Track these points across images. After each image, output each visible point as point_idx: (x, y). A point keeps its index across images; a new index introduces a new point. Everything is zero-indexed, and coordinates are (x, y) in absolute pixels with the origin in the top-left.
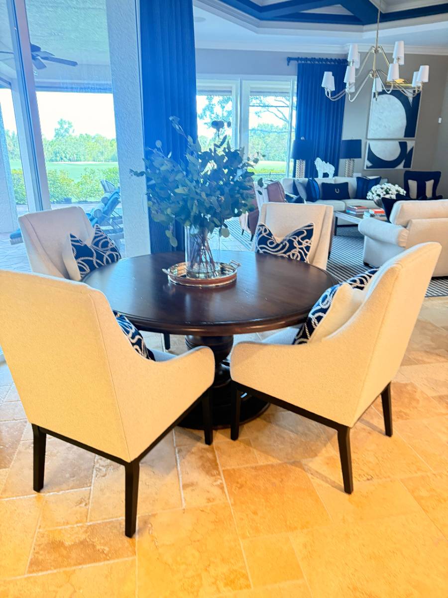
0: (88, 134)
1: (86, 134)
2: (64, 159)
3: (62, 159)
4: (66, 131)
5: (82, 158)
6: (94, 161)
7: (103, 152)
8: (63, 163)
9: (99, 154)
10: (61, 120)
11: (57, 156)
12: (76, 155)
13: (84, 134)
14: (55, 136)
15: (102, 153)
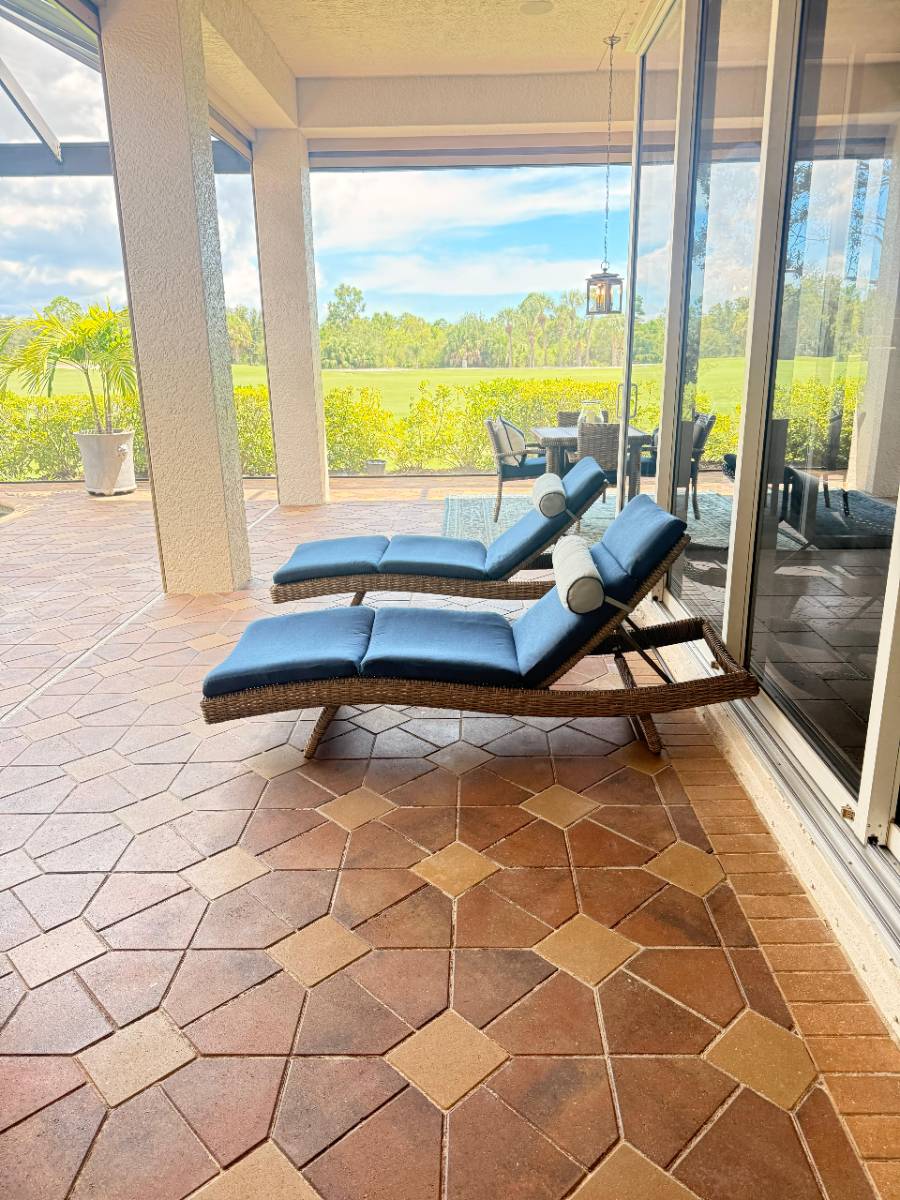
0: (390, 313)
1: (386, 315)
2: (345, 362)
3: (340, 362)
4: (350, 308)
5: (377, 361)
6: (399, 366)
7: (417, 348)
8: (341, 370)
9: (411, 353)
10: (342, 287)
11: (334, 358)
12: (367, 354)
13: (382, 314)
14: (329, 319)
15: (416, 351)
